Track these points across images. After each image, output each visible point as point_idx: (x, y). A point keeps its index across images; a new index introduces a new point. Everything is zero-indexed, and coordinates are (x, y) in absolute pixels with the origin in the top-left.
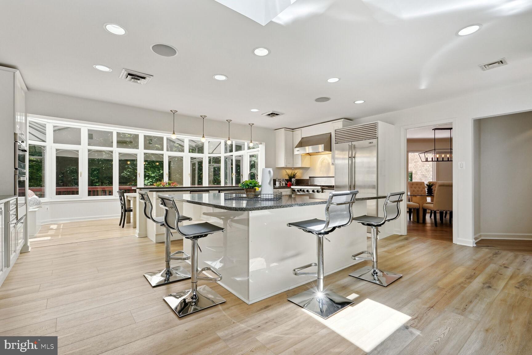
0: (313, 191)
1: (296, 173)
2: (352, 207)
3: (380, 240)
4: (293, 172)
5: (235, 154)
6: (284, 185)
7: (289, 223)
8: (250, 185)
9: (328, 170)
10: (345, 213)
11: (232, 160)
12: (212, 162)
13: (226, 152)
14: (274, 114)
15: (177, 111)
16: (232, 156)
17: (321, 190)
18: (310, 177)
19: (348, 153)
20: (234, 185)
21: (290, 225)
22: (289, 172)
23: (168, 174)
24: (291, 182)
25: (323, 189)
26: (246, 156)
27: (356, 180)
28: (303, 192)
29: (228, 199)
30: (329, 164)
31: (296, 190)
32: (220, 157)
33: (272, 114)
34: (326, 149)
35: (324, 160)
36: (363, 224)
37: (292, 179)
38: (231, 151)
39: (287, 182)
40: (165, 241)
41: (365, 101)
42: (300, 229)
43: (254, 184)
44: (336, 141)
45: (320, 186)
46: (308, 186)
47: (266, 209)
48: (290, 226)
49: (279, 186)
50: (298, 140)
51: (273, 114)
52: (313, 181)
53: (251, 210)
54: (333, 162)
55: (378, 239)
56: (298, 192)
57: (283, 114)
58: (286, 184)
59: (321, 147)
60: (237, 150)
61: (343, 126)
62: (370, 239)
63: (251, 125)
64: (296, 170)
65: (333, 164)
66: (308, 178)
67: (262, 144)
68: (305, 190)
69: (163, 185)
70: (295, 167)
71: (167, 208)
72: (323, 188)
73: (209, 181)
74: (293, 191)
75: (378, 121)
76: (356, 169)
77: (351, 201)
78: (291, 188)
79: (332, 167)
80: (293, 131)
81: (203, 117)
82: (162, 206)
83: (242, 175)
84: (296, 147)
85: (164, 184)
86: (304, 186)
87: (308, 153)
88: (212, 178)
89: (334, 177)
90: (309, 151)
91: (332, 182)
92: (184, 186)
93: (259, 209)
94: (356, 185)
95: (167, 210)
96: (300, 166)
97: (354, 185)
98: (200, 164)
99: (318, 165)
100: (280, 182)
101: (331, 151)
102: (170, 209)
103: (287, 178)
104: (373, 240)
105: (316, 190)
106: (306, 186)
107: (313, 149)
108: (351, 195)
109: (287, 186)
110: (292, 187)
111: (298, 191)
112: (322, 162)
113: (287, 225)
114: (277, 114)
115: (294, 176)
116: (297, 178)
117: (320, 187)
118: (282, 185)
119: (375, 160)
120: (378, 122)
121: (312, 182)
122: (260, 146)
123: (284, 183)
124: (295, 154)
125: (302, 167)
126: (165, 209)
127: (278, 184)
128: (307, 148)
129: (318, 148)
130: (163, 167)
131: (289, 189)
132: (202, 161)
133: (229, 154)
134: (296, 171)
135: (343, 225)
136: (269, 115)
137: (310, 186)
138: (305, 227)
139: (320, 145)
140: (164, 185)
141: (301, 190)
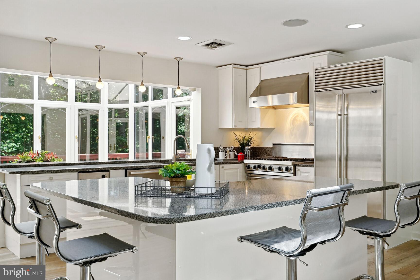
0: (280, 169)
1: (252, 138)
2: (343, 211)
3: (389, 250)
4: (247, 135)
5: (152, 104)
6: (232, 157)
7: (240, 237)
8: (178, 172)
9: (304, 133)
10: (332, 220)
11: (147, 114)
12: (113, 115)
13: (137, 101)
14: (216, 43)
15: (56, 39)
16: (148, 106)
17: (292, 167)
18: (274, 144)
19: (336, 104)
20: (150, 158)
21: (243, 240)
22: (241, 135)
23: (41, 137)
24: (244, 153)
25: (295, 166)
26: (170, 107)
27: (350, 145)
28: (263, 170)
29: (141, 195)
30: (305, 122)
31: (252, 166)
32: (128, 109)
33: (212, 43)
34: (300, 100)
35: (297, 116)
36: (361, 232)
37: (246, 148)
38: (145, 98)
39: (238, 153)
40: (37, 255)
41: (364, 25)
42: (259, 247)
43: (183, 171)
44: (316, 88)
45: (291, 160)
46: (271, 160)
47: (204, 219)
48: (242, 242)
49: (224, 158)
50: (254, 85)
51: (214, 44)
52: (280, 150)
53: (179, 222)
54: (312, 122)
55: (386, 248)
56: (254, 170)
57: (230, 44)
58: (235, 156)
59: (292, 97)
60: (154, 98)
61: (329, 64)
62: (372, 250)
63: (178, 59)
64: (252, 133)
65: (311, 124)
66: (271, 146)
67: (195, 90)
68: (267, 167)
69: (32, 157)
70: (250, 127)
71: (40, 217)
72: (297, 163)
73: (110, 145)
74: (248, 167)
75: (385, 57)
76: (350, 128)
77: (341, 202)
78: (243, 162)
79: (311, 129)
80: (247, 69)
81: (99, 48)
82: (32, 211)
83: (163, 138)
84: (252, 96)
85: (35, 156)
86: (265, 159)
87: (271, 105)
88: (114, 140)
89: (313, 145)
90: (273, 102)
91: (310, 153)
92: (68, 161)
93: (192, 219)
94: (349, 156)
95: (39, 220)
96: (258, 126)
97: (347, 156)
98: (95, 119)
99: (288, 125)
100: (226, 152)
101: (309, 103)
102: (46, 218)
103: (237, 145)
104: (378, 253)
105: (284, 167)
106: (268, 160)
107: (279, 100)
108: (342, 193)
109: (237, 160)
110: (245, 161)
111: (255, 167)
112: (295, 119)
113: (238, 240)
114: (221, 45)
115: (248, 143)
116: (253, 145)
117: (290, 163)
118: (228, 158)
119: (380, 113)
120: (385, 59)
121: (278, 153)
122: (193, 93)
123: (232, 153)
124: (250, 107)
125: (262, 127)
126: (37, 217)
127: (222, 155)
128: (270, 97)
129: (288, 99)
130: (32, 121)
131: (241, 165)
132: (98, 115)
133: (141, 104)
134: (252, 135)
135: (328, 240)
136: (208, 45)
137: (274, 160)
138: (268, 245)
139: (291, 94)
140: (35, 158)
141: (259, 166)
